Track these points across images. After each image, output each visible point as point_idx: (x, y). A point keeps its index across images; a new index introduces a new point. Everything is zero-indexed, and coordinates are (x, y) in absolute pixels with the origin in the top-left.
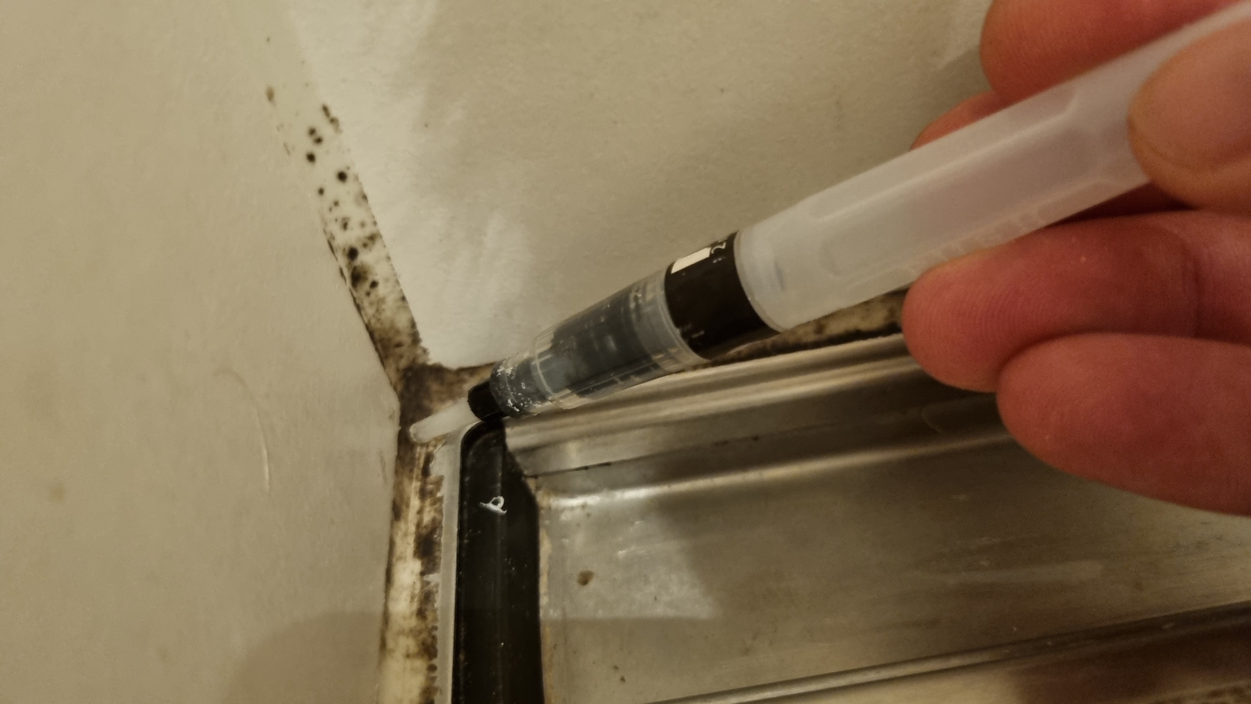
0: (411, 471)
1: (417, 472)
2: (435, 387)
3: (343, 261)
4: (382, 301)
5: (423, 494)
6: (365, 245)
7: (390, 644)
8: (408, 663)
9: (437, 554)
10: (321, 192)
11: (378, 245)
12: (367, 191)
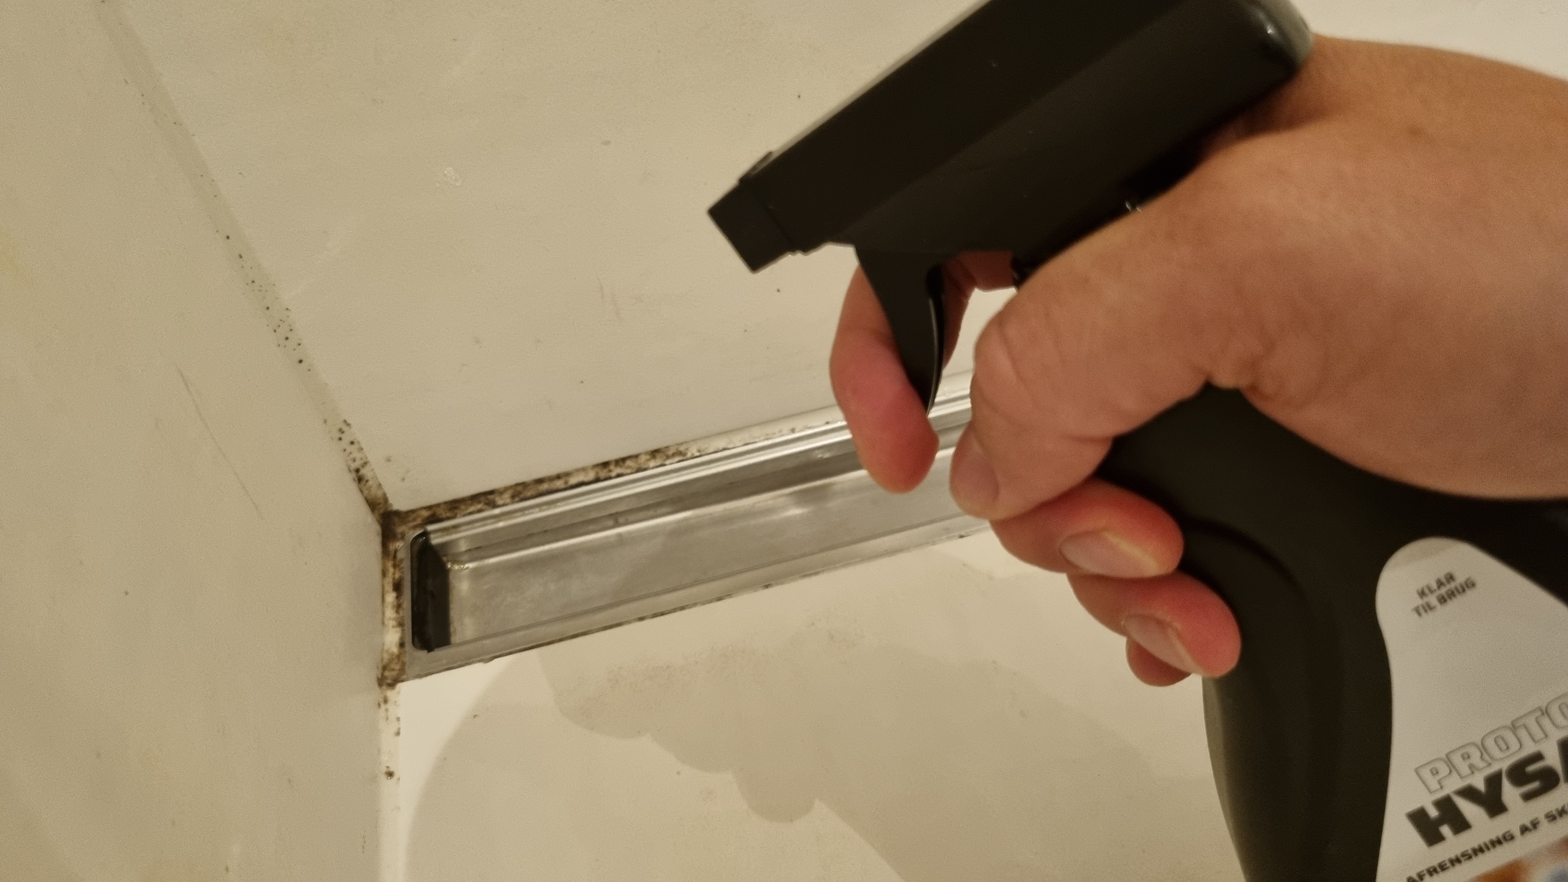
0: (389, 557)
1: (391, 557)
2: (396, 520)
3: (354, 475)
4: (371, 487)
5: (395, 566)
6: (363, 467)
7: (386, 622)
8: (394, 629)
9: (403, 589)
10: (345, 450)
11: (368, 466)
12: (362, 446)
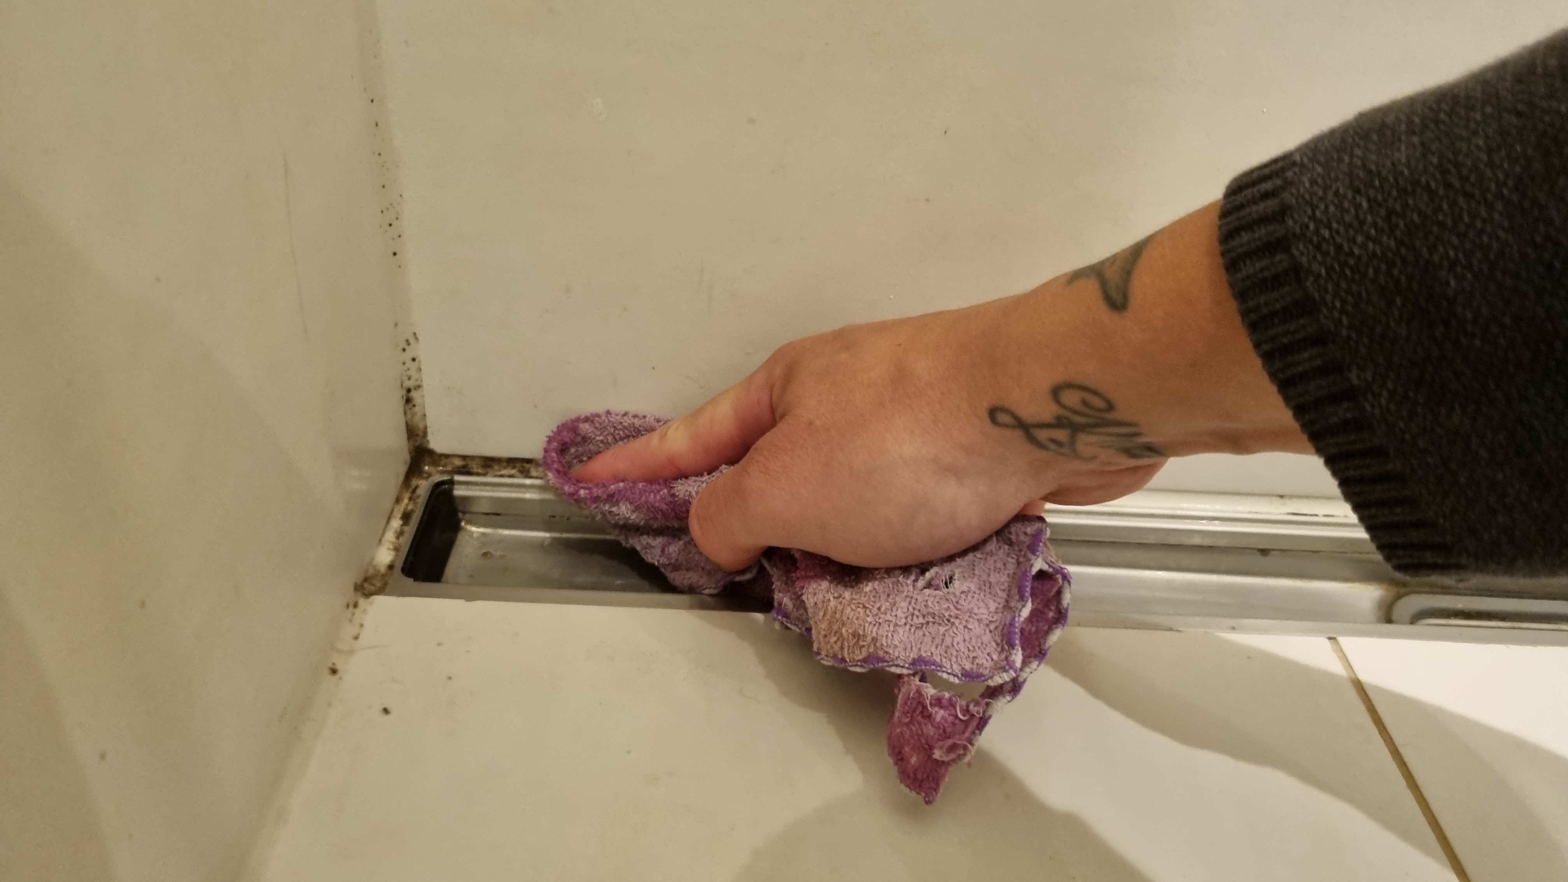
1: (410, 490)
2: (428, 458)
3: (404, 392)
4: (415, 414)
6: (415, 389)
8: (389, 551)
9: (410, 521)
10: (404, 363)
11: (420, 390)
12: (422, 367)
